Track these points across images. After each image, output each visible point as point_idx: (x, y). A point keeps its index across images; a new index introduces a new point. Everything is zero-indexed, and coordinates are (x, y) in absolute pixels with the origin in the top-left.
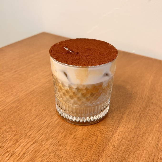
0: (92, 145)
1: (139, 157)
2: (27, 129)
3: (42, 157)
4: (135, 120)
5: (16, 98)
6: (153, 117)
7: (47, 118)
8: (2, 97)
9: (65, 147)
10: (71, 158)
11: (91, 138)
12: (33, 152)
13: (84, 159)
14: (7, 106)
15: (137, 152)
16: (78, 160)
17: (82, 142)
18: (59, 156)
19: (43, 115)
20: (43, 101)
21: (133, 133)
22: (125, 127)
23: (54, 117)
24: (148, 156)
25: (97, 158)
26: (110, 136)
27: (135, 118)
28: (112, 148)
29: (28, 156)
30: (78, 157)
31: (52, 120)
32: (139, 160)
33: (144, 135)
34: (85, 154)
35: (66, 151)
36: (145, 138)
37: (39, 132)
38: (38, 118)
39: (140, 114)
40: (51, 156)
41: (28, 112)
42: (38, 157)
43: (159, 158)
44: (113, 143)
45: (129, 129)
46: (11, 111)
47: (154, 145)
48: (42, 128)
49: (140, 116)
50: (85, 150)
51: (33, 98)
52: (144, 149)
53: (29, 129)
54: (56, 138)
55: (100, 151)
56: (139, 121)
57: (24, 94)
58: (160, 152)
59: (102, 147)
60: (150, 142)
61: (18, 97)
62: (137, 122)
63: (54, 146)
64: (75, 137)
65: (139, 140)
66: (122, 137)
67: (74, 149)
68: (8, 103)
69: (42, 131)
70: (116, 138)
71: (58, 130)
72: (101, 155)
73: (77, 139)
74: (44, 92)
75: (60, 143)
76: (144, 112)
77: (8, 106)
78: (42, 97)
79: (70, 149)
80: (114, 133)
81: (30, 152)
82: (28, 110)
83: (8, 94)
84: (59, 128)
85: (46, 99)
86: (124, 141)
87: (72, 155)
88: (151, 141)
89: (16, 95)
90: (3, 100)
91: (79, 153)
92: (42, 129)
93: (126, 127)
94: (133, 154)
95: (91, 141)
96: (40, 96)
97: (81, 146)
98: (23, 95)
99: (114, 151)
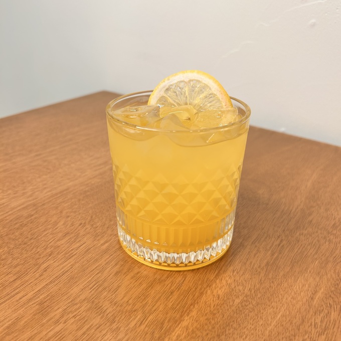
0: (172, 293)
1: (268, 320)
2: (42, 256)
3: (65, 307)
4: (270, 252)
5: (30, 201)
6: (309, 247)
7: (85, 239)
8: (3, 199)
9: (114, 293)
10: (124, 313)
11: (171, 280)
12: (48, 298)
13: (151, 317)
14: (10, 215)
15: (266, 311)
16: (139, 317)
17: (151, 285)
18: (99, 308)
19: (79, 233)
20: (84, 209)
21: (262, 275)
22: (245, 264)
23: (102, 237)
24: (288, 319)
25: (178, 316)
26: (212, 278)
27: (268, 248)
28: (212, 300)
29: (35, 305)
30: (139, 312)
31: (95, 242)
32: (268, 324)
33: (285, 280)
34: (154, 308)
35: (116, 300)
36: (286, 285)
37: (66, 263)
38: (69, 238)
39: (281, 241)
40: (82, 308)
41: (49, 226)
42: (56, 308)
43: (311, 324)
44: (215, 292)
45: (255, 268)
46: (16, 223)
47: (305, 300)
48: (72, 256)
49: (281, 245)
50: (156, 300)
51: (64, 202)
52: (281, 305)
53: (47, 256)
54: (100, 274)
55: (186, 303)
56: (276, 254)
57: (48, 195)
58: (315, 314)
59: (191, 297)
60: (295, 294)
61: (34, 199)
62: (273, 254)
63: (93, 290)
64: (137, 276)
65: (274, 288)
66: (237, 281)
67: (133, 298)
68: (14, 208)
69: (72, 261)
70: (224, 282)
71: (105, 261)
72: (188, 311)
73: (142, 279)
74: (88, 193)
75: (106, 284)
76: (290, 238)
77: (12, 214)
78: (83, 202)
79: (124, 297)
80: (221, 272)
81: (41, 297)
82: (51, 223)
83: (15, 194)
84: (109, 258)
85: (90, 205)
86: (241, 288)
87: (126, 308)
88: (299, 292)
89: (31, 196)
90: (4, 203)
91: (141, 304)
92: (73, 258)
93: (248, 263)
94: (256, 313)
95: (170, 284)
96: (79, 200)
97: (148, 292)
98: (44, 197)
99: (215, 307)
